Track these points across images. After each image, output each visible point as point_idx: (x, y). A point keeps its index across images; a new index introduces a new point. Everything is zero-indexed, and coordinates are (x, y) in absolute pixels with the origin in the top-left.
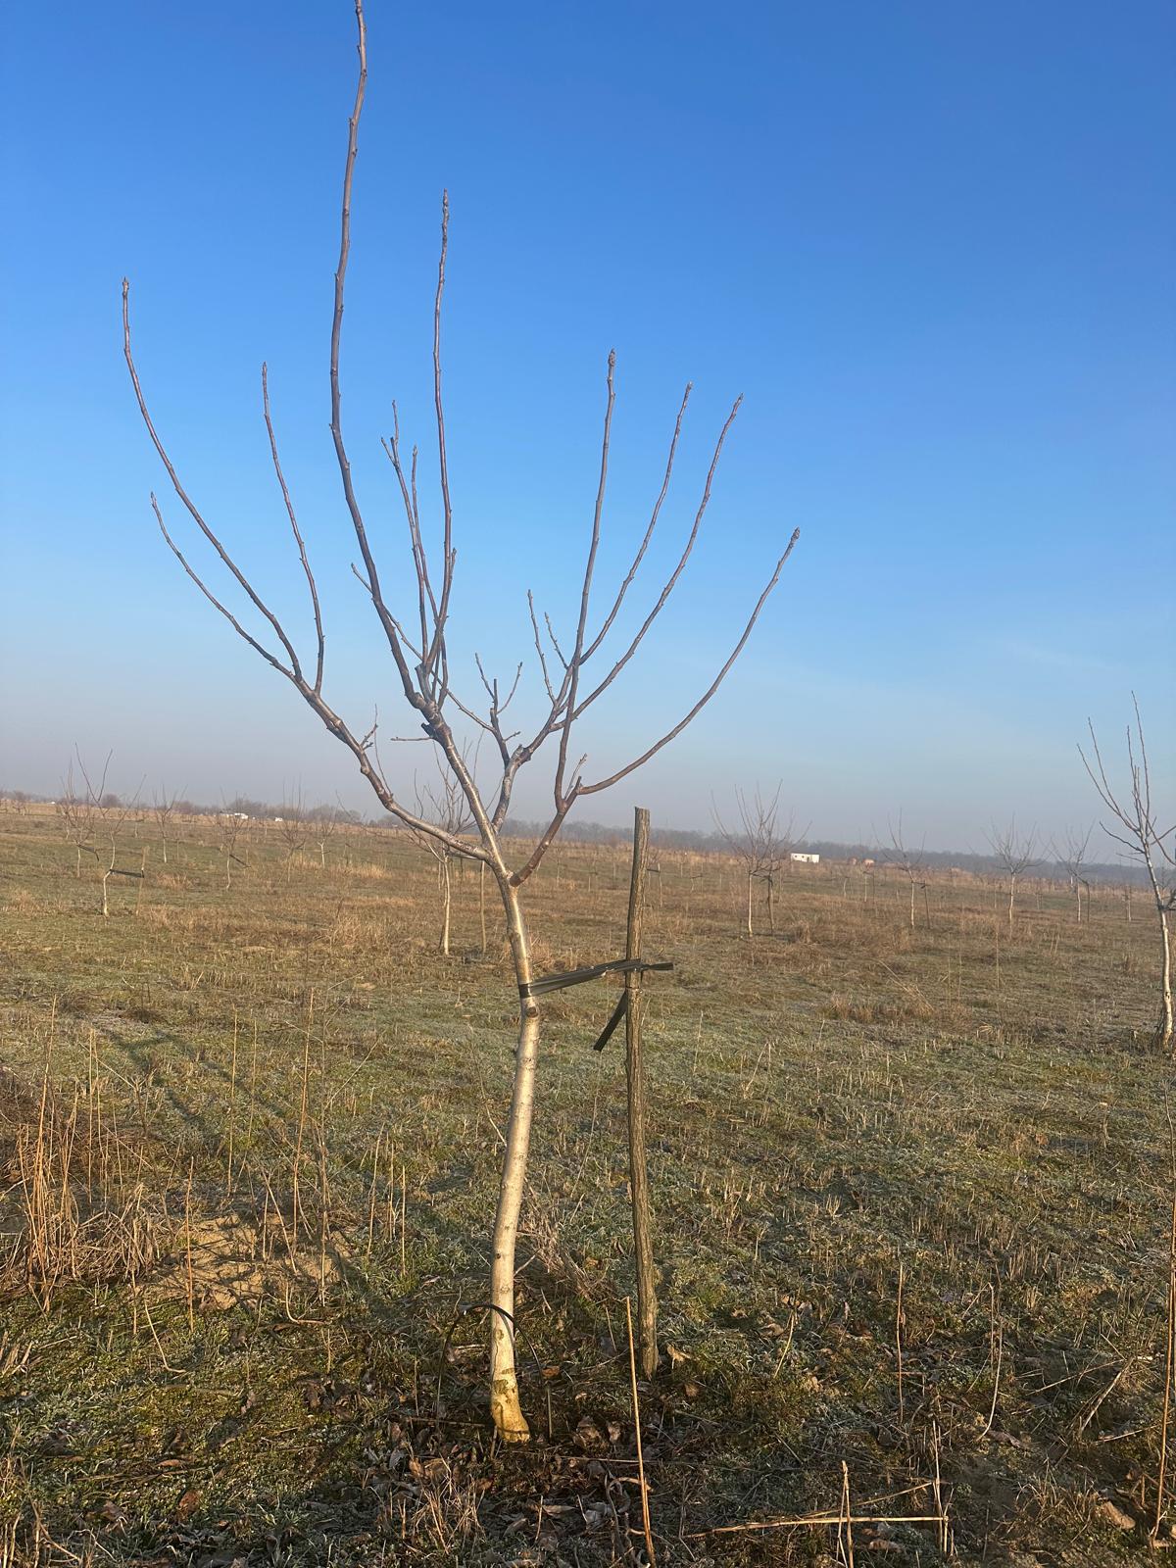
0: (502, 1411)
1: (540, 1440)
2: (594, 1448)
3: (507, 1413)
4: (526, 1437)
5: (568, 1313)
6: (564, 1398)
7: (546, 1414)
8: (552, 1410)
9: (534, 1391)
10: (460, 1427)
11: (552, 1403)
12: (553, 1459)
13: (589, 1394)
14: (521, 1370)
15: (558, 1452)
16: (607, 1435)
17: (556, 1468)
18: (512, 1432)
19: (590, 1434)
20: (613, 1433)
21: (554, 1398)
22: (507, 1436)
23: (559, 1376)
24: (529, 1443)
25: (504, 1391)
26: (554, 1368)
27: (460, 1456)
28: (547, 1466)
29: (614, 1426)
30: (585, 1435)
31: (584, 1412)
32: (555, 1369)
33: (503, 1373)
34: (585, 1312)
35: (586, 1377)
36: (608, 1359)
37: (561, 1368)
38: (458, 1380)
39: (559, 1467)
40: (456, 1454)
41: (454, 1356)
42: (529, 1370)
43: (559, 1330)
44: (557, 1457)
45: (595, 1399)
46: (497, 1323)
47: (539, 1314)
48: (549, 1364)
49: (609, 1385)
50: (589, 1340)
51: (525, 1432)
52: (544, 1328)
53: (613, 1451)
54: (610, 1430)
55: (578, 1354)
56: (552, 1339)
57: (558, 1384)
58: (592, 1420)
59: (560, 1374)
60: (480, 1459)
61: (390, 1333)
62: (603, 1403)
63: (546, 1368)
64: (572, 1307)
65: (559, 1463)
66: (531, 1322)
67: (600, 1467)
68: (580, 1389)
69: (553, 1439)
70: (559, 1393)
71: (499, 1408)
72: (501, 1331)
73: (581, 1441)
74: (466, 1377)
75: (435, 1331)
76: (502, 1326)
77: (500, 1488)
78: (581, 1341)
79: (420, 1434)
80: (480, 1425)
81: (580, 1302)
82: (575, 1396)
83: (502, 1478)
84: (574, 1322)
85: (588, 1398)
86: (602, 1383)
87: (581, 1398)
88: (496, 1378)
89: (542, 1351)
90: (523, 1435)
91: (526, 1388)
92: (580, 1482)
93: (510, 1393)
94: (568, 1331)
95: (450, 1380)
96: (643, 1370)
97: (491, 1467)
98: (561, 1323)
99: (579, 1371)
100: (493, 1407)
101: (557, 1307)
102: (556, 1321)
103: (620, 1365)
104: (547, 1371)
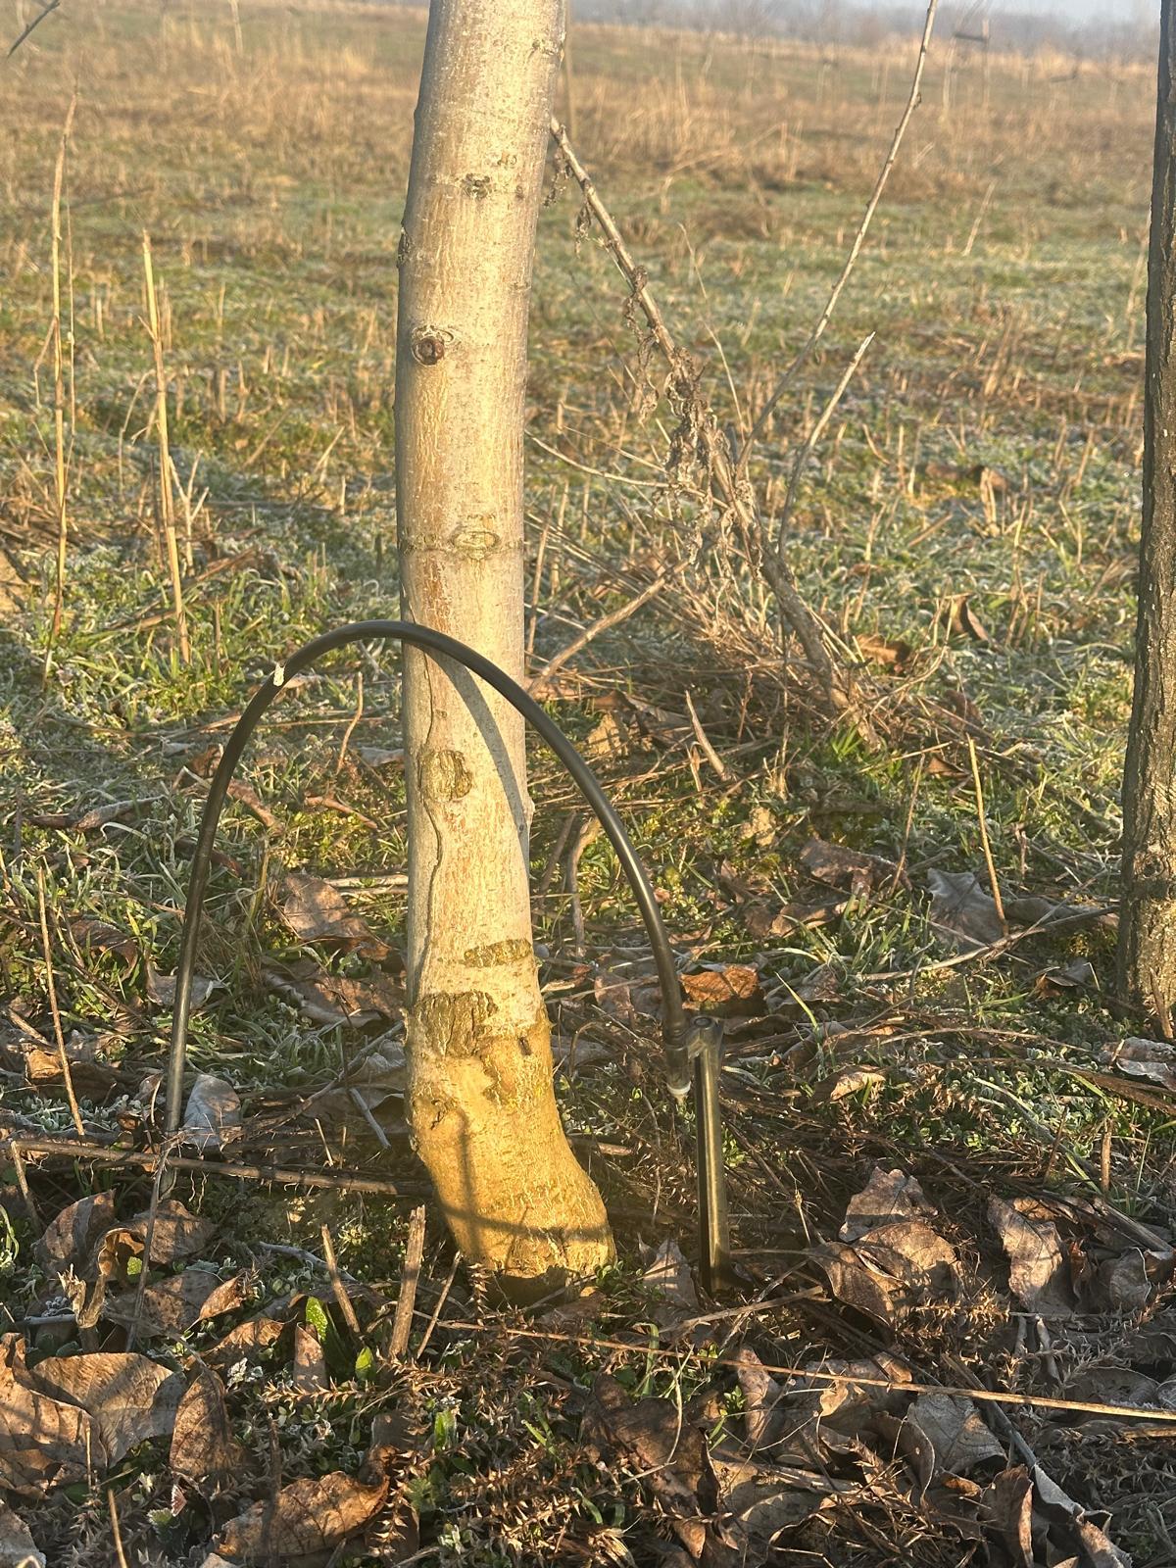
0: (464, 1139)
1: (663, 1271)
2: (934, 1321)
3: (492, 1146)
4: (593, 1256)
5: (793, 783)
6: (778, 1086)
7: (694, 1148)
8: (720, 1138)
9: (641, 1054)
10: (282, 1192)
11: (723, 1112)
12: (726, 1378)
13: (894, 1076)
14: (593, 974)
15: (754, 1338)
16: (999, 1263)
17: (738, 1425)
18: (518, 1230)
19: (907, 1249)
20: (1026, 1256)
21: (732, 1087)
22: (496, 1249)
23: (755, 1003)
24: (606, 1285)
25: (476, 1044)
26: (731, 971)
27: (244, 1333)
28: (694, 1410)
29: (1026, 1220)
30: (888, 1259)
31: (874, 1151)
32: (736, 979)
33: (471, 959)
34: (857, 781)
35: (877, 1009)
36: (966, 948)
37: (766, 972)
38: (320, 999)
39: (757, 1419)
40: (224, 1323)
41: (314, 911)
42: (626, 974)
43: (753, 844)
44: (747, 1362)
45: (926, 1099)
46: (438, 715)
47: (677, 787)
48: (712, 957)
49: (979, 1047)
50: (878, 880)
51: (589, 1235)
52: (694, 831)
53: (1033, 1340)
54: (1013, 1239)
55: (834, 925)
56: (727, 870)
57: (750, 1034)
58: (914, 1187)
59: (758, 994)
60: (338, 1361)
61: (66, 824)
62: (964, 1120)
63: (699, 971)
64: (806, 763)
65: (758, 1395)
66: (644, 813)
67: (973, 1423)
68: (851, 1055)
69: (726, 1269)
70: (759, 1070)
71: (451, 1122)
72: (457, 759)
73: (869, 1290)
74: (350, 989)
75: (251, 824)
76: (461, 732)
77: (429, 1527)
78: (846, 880)
79: (63, 1216)
80: (373, 1187)
81: (841, 749)
82: (832, 1083)
83: (446, 1469)
84: (815, 817)
85: (889, 1095)
86: (950, 1038)
87: (860, 1093)
88: (433, 983)
89: (682, 912)
90: (576, 1247)
91: (610, 1042)
92: (874, 1511)
93: (505, 1056)
94: (790, 846)
95: (284, 996)
96: (1138, 996)
97: (390, 1404)
98: (763, 820)
99: (843, 986)
100: (422, 1117)
101: (748, 764)
102: (741, 812)
103: (1020, 973)
104: (701, 980)
